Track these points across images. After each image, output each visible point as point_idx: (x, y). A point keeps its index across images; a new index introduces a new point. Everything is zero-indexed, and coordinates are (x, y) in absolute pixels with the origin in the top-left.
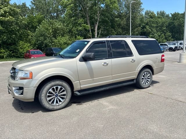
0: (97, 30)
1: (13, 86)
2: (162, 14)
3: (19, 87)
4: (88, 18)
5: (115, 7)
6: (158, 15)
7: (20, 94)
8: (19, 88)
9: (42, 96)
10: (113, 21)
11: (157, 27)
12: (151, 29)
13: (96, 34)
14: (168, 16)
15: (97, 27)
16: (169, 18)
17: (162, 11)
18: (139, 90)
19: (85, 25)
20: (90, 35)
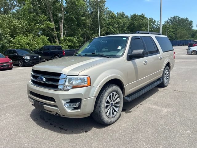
0: (62, 29)
1: (63, 99)
2: (122, 15)
3: (71, 99)
4: (51, 14)
5: (81, 4)
6: (118, 15)
7: (73, 108)
8: (69, 101)
9: (102, 108)
10: (78, 19)
11: (119, 27)
12: (114, 29)
13: (62, 33)
14: (127, 17)
15: (62, 25)
16: (128, 19)
17: (122, 12)
18: (163, 88)
19: (49, 22)
20: (55, 35)
